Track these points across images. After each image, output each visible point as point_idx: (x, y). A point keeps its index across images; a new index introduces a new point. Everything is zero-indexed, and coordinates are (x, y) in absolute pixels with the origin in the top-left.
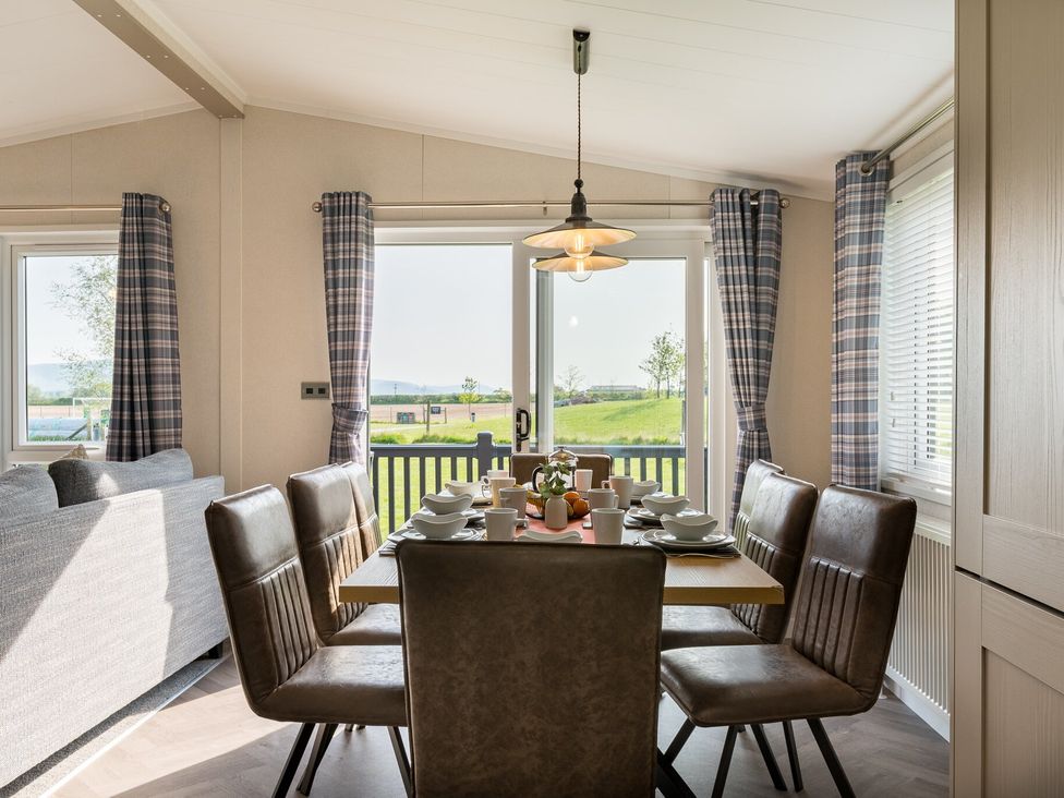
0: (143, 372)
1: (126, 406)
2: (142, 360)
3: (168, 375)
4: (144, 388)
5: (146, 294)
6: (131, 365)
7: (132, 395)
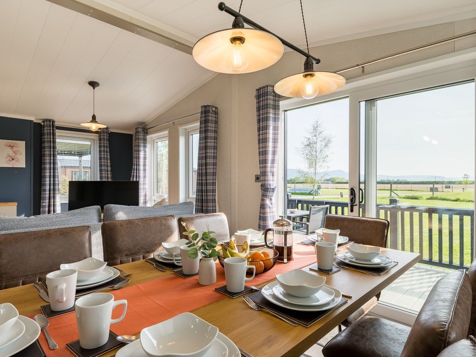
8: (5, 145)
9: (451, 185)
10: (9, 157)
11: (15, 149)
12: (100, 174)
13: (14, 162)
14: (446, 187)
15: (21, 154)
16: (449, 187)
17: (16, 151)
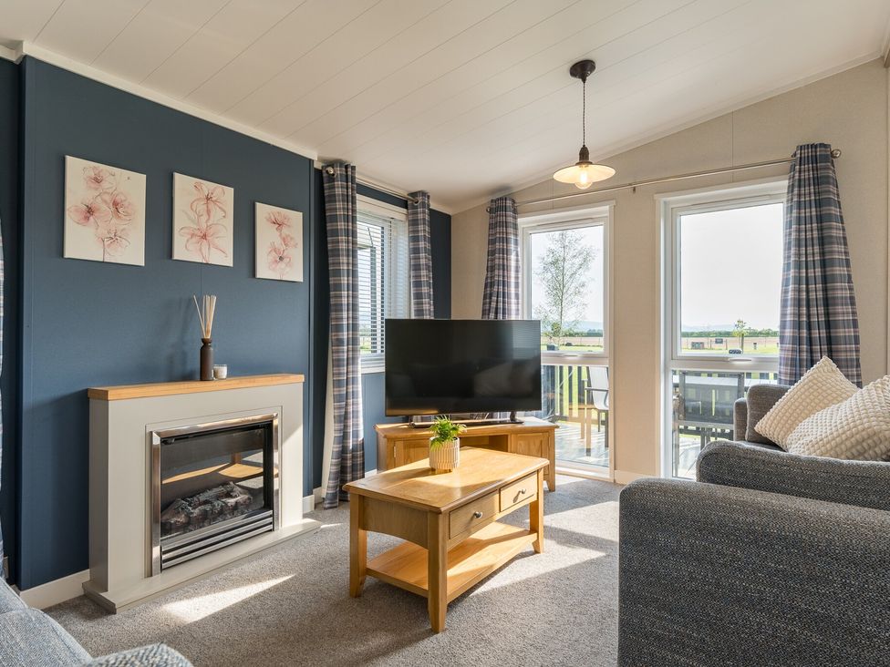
0: (820, 294)
1: (805, 325)
2: (820, 286)
3: (846, 298)
4: (821, 310)
5: (822, 230)
6: (808, 291)
7: (809, 316)
8: (268, 220)
9: (724, 339)
10: (275, 251)
11: (285, 231)
12: (417, 304)
13: (282, 265)
14: (716, 342)
15: (295, 246)
16: (721, 342)
17: (288, 236)
